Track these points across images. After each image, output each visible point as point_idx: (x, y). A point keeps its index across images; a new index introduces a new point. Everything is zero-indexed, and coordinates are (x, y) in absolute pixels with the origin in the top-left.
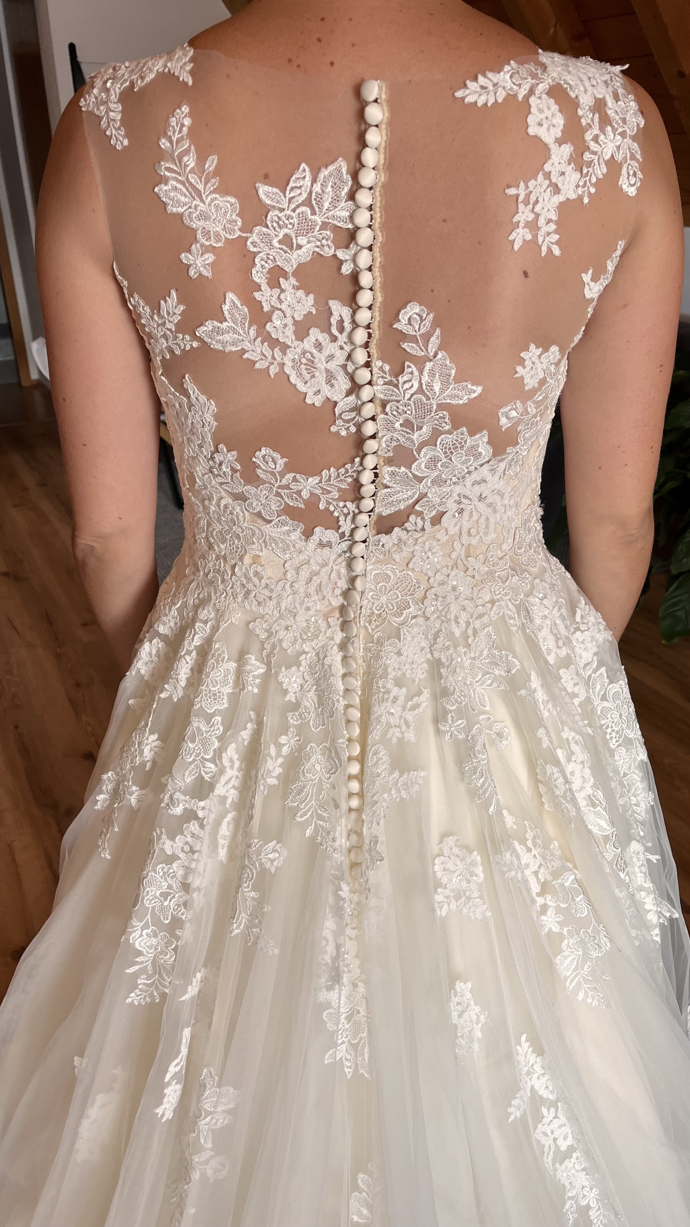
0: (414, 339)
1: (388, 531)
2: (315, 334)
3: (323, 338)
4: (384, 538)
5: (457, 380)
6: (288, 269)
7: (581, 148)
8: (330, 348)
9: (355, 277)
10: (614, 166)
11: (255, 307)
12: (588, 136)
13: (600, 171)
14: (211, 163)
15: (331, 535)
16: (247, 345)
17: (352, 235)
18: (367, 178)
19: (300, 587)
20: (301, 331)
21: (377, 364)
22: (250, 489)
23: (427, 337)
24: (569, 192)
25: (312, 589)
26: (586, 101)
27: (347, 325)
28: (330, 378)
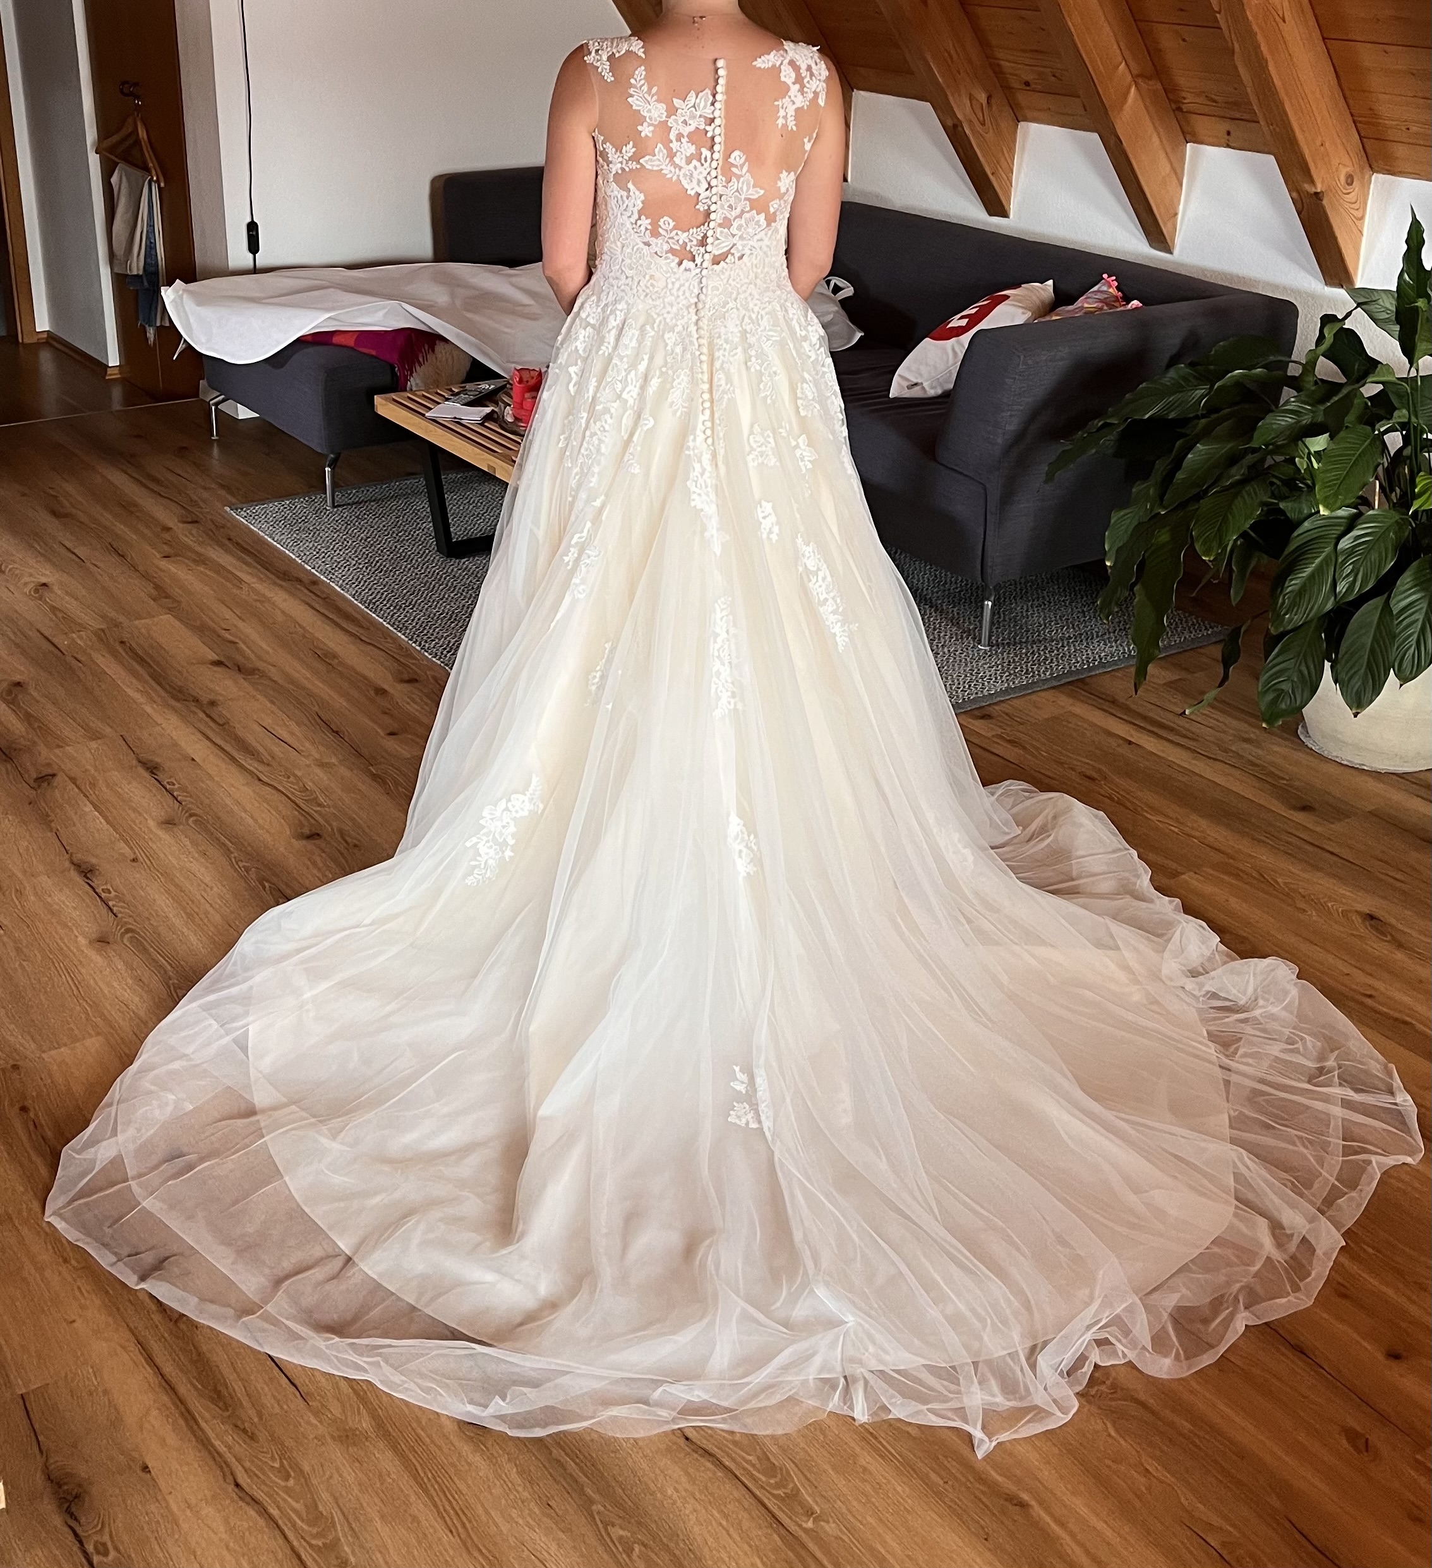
0: (736, 166)
1: (718, 264)
2: (695, 162)
3: (698, 164)
4: (715, 267)
5: (754, 186)
6: (685, 134)
7: (803, 86)
8: (700, 169)
9: (713, 138)
10: (816, 94)
11: (669, 150)
12: (805, 81)
13: (811, 95)
14: (655, 90)
15: (691, 265)
16: (663, 167)
17: (713, 120)
18: (719, 97)
19: (674, 291)
20: (689, 162)
21: (720, 177)
22: (653, 241)
23: (742, 166)
24: (798, 104)
25: (680, 293)
26: (804, 67)
27: (709, 160)
28: (699, 182)
